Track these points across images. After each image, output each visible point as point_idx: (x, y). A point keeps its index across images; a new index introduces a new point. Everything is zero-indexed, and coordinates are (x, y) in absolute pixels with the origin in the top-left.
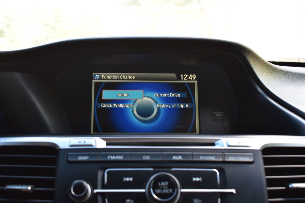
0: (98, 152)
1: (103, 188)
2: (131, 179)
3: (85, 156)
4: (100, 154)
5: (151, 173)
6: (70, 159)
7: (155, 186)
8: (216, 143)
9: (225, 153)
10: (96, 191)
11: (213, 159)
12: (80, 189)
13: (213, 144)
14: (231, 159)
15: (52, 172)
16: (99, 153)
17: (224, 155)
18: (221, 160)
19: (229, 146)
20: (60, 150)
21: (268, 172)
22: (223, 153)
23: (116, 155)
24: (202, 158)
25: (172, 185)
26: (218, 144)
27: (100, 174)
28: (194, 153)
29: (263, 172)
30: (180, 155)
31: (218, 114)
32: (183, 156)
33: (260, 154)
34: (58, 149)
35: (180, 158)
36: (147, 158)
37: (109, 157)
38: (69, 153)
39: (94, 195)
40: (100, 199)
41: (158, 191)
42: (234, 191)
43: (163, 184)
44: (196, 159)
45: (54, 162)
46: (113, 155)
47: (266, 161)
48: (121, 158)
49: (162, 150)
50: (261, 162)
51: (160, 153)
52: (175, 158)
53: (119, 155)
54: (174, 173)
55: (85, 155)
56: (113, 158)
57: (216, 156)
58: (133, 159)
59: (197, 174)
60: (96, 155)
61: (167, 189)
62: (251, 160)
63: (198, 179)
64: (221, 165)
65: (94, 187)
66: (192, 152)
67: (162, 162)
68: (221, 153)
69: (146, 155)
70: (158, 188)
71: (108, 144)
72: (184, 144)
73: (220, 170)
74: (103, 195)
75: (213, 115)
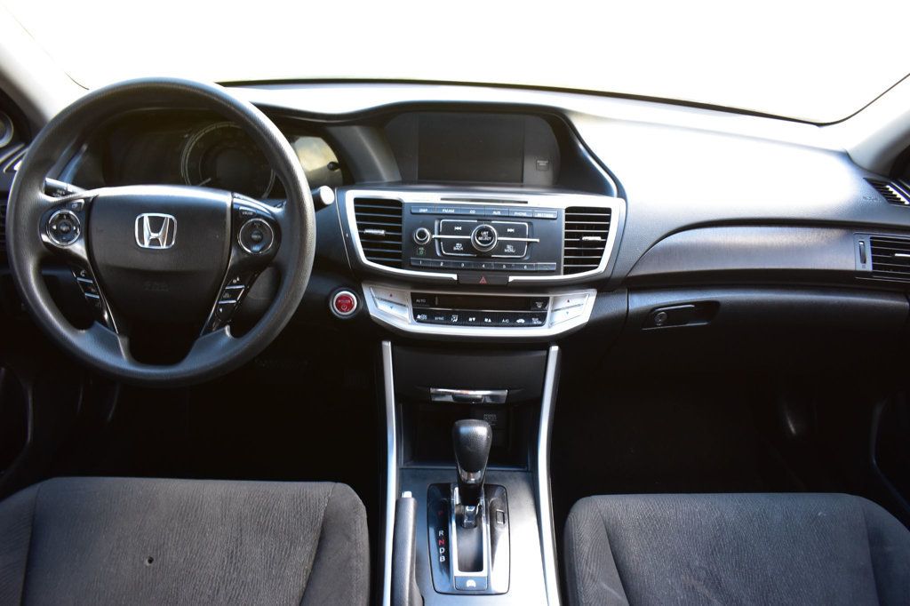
0: (435, 206)
1: (439, 234)
2: (460, 228)
3: (425, 209)
4: (437, 208)
5: (476, 225)
6: (413, 211)
7: (479, 235)
8: (528, 201)
9: (536, 211)
10: (434, 236)
11: (525, 215)
12: (422, 234)
13: (526, 202)
14: (539, 215)
15: (400, 221)
18: (531, 215)
19: (539, 205)
20: (405, 203)
21: (567, 227)
22: (533, 211)
23: (448, 209)
24: (516, 214)
25: (491, 234)
26: (530, 202)
27: (436, 223)
28: (510, 210)
29: (564, 226)
30: (499, 210)
31: (542, 163)
32: (501, 211)
33: (564, 211)
34: (402, 202)
35: (499, 213)
36: (473, 212)
37: (443, 211)
38: (412, 206)
39: (433, 240)
40: (436, 241)
41: (480, 238)
42: (538, 240)
43: (485, 233)
44: (511, 215)
45: (400, 212)
46: (446, 209)
47: (567, 218)
48: (452, 211)
49: (485, 206)
50: (564, 218)
51: (483, 209)
52: (495, 213)
53: (451, 209)
54: (493, 225)
56: (446, 211)
57: (528, 212)
58: (462, 213)
59: (511, 226)
60: (433, 208)
61: (487, 237)
62: (556, 217)
63: (511, 230)
64: (530, 219)
65: (433, 233)
66: (509, 208)
67: (485, 216)
68: (531, 210)
69: (473, 209)
70: (481, 236)
71: (442, 199)
72: (503, 201)
73: (530, 224)
74: (439, 240)
75: (537, 164)
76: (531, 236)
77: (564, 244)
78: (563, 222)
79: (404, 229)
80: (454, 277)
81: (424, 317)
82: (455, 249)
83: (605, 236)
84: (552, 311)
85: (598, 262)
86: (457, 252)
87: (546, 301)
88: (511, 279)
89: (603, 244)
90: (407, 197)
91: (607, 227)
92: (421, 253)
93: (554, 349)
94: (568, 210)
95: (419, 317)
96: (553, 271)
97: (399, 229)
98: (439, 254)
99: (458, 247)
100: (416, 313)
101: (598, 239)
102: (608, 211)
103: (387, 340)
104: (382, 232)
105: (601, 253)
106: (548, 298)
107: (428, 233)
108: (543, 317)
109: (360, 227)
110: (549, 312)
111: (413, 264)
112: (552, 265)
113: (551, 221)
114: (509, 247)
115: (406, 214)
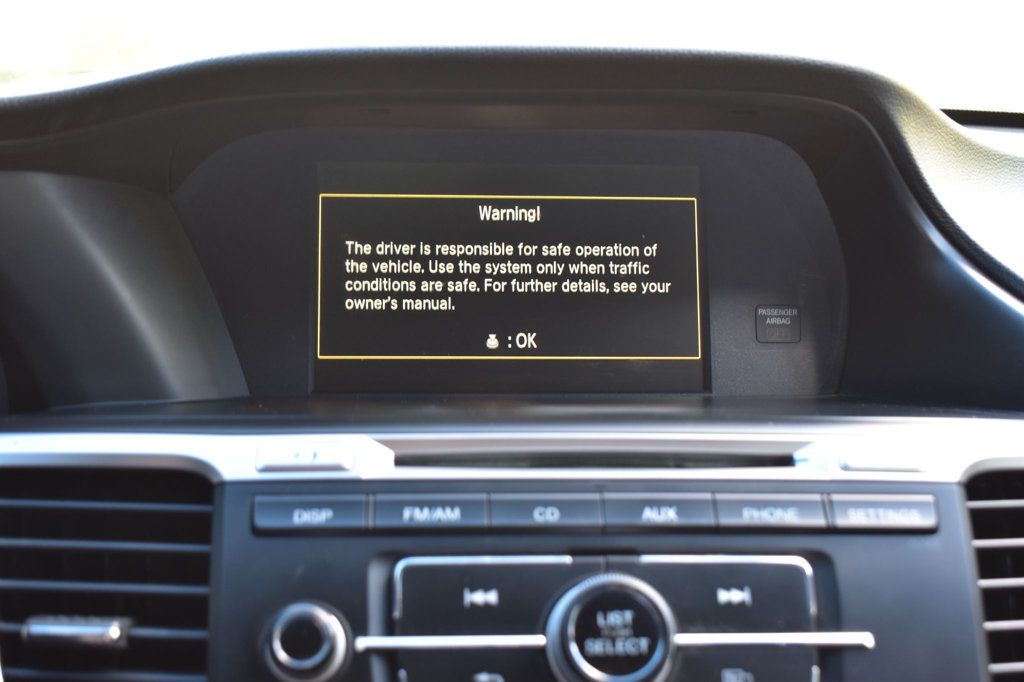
0: (367, 494)
1: (390, 630)
2: (492, 597)
3: (317, 510)
4: (376, 503)
5: (562, 578)
6: (264, 521)
7: (587, 628)
8: (797, 455)
9: (836, 497)
10: (362, 643)
11: (790, 518)
12: (307, 638)
14: (856, 518)
15: (198, 569)
16: (371, 498)
17: (831, 503)
18: (819, 521)
19: (846, 468)
20: (223, 484)
21: (989, 562)
22: (825, 497)
23: (432, 505)
24: (751, 517)
25: (647, 624)
26: (804, 460)
27: (375, 576)
28: (720, 496)
29: (970, 565)
30: (669, 503)
31: (776, 318)
32: (681, 506)
33: (958, 494)
34: (215, 480)
35: (669, 516)
36: (549, 516)
37: (407, 513)
38: (259, 499)
39: (359, 661)
40: (378, 671)
41: (596, 647)
42: (866, 639)
43: (614, 618)
44: (727, 520)
45: (201, 528)
46: (421, 505)
47: (982, 524)
48: (450, 516)
49: (601, 486)
50: (962, 525)
51: (596, 496)
52: (651, 516)
53: (443, 504)
54: (651, 574)
55: (320, 506)
56: (421, 516)
57: (802, 506)
58: (499, 520)
59: (732, 576)
60: (358, 504)
61: (627, 638)
62: (927, 521)
63: (736, 596)
64: (819, 543)
65: (357, 625)
66: (713, 492)
67: (604, 531)
68: (816, 497)
69: (546, 504)
70: (595, 632)
71: (400, 462)
73: (818, 559)
74: (391, 656)
75: (758, 321)
76: (832, 620)
77: (981, 648)
78: (964, 544)
79: (217, 610)
94: (982, 483)
97: (194, 612)
104: (114, 631)
107: (332, 623)
109: (11, 609)
113: (913, 542)
114: (730, 678)
115: (231, 537)
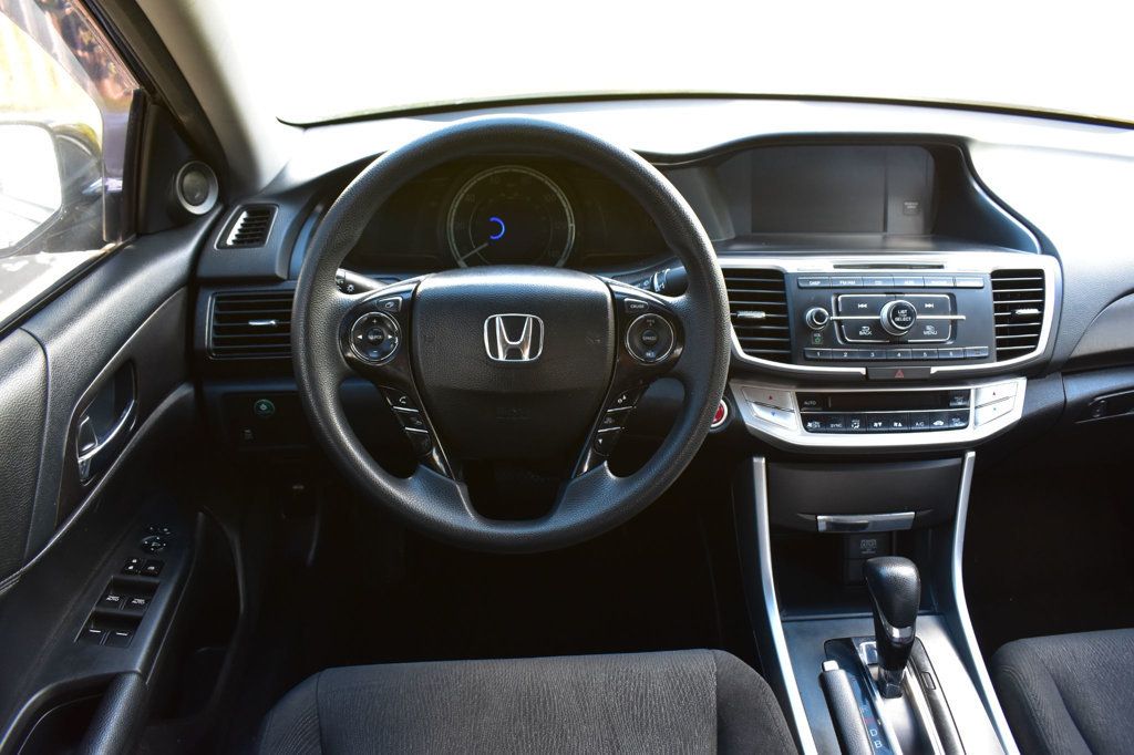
0: (828, 277)
1: (838, 314)
2: (865, 306)
3: (816, 282)
4: (830, 279)
5: (887, 300)
6: (801, 285)
7: (894, 314)
8: (944, 264)
9: (956, 278)
10: (832, 318)
11: (944, 284)
12: (821, 317)
13: (941, 267)
14: (962, 284)
15: (783, 298)
17: (955, 280)
18: (952, 285)
19: (959, 269)
20: (787, 274)
21: (996, 297)
22: (953, 278)
23: (847, 280)
24: (932, 283)
25: (910, 313)
26: (947, 267)
27: (833, 299)
28: (925, 278)
29: (991, 297)
30: (911, 279)
31: (911, 206)
32: (914, 281)
33: (989, 277)
34: (784, 273)
35: (912, 283)
36: (877, 283)
37: (841, 282)
38: (799, 278)
39: (831, 322)
40: (836, 324)
41: (898, 319)
42: (964, 317)
43: (903, 312)
44: (928, 284)
45: (782, 286)
46: (845, 280)
47: (995, 285)
48: (852, 283)
49: (893, 274)
50: (990, 286)
51: (890, 277)
52: (905, 283)
54: (910, 300)
55: (817, 280)
56: (844, 283)
57: (947, 280)
58: (865, 285)
59: (928, 300)
60: (825, 280)
61: (906, 317)
62: (981, 285)
63: (930, 306)
64: (952, 291)
65: (831, 314)
66: (923, 276)
67: (894, 287)
68: (951, 278)
69: (878, 279)
70: (898, 316)
71: (836, 267)
72: (911, 267)
73: (952, 296)
74: (840, 322)
75: (905, 207)
76: (955, 311)
77: (993, 320)
78: (989, 291)
79: (790, 308)
80: (862, 371)
81: (817, 424)
82: (861, 333)
83: (1041, 306)
84: (976, 408)
85: (1035, 341)
86: (864, 337)
87: (966, 395)
88: (934, 370)
89: (1039, 318)
90: (791, 264)
91: (1041, 295)
92: (818, 341)
93: (971, 455)
94: (995, 274)
95: (810, 425)
96: (985, 357)
97: (784, 310)
98: (840, 342)
99: (865, 331)
100: (805, 419)
101: (1035, 311)
102: (1040, 273)
103: (760, 455)
104: (762, 315)
105: (1038, 330)
106: (969, 390)
107: (825, 314)
108: (965, 417)
109: (734, 308)
110: (972, 409)
111: (809, 356)
112: (983, 350)
113: (977, 291)
114: (928, 328)
115: (791, 288)
